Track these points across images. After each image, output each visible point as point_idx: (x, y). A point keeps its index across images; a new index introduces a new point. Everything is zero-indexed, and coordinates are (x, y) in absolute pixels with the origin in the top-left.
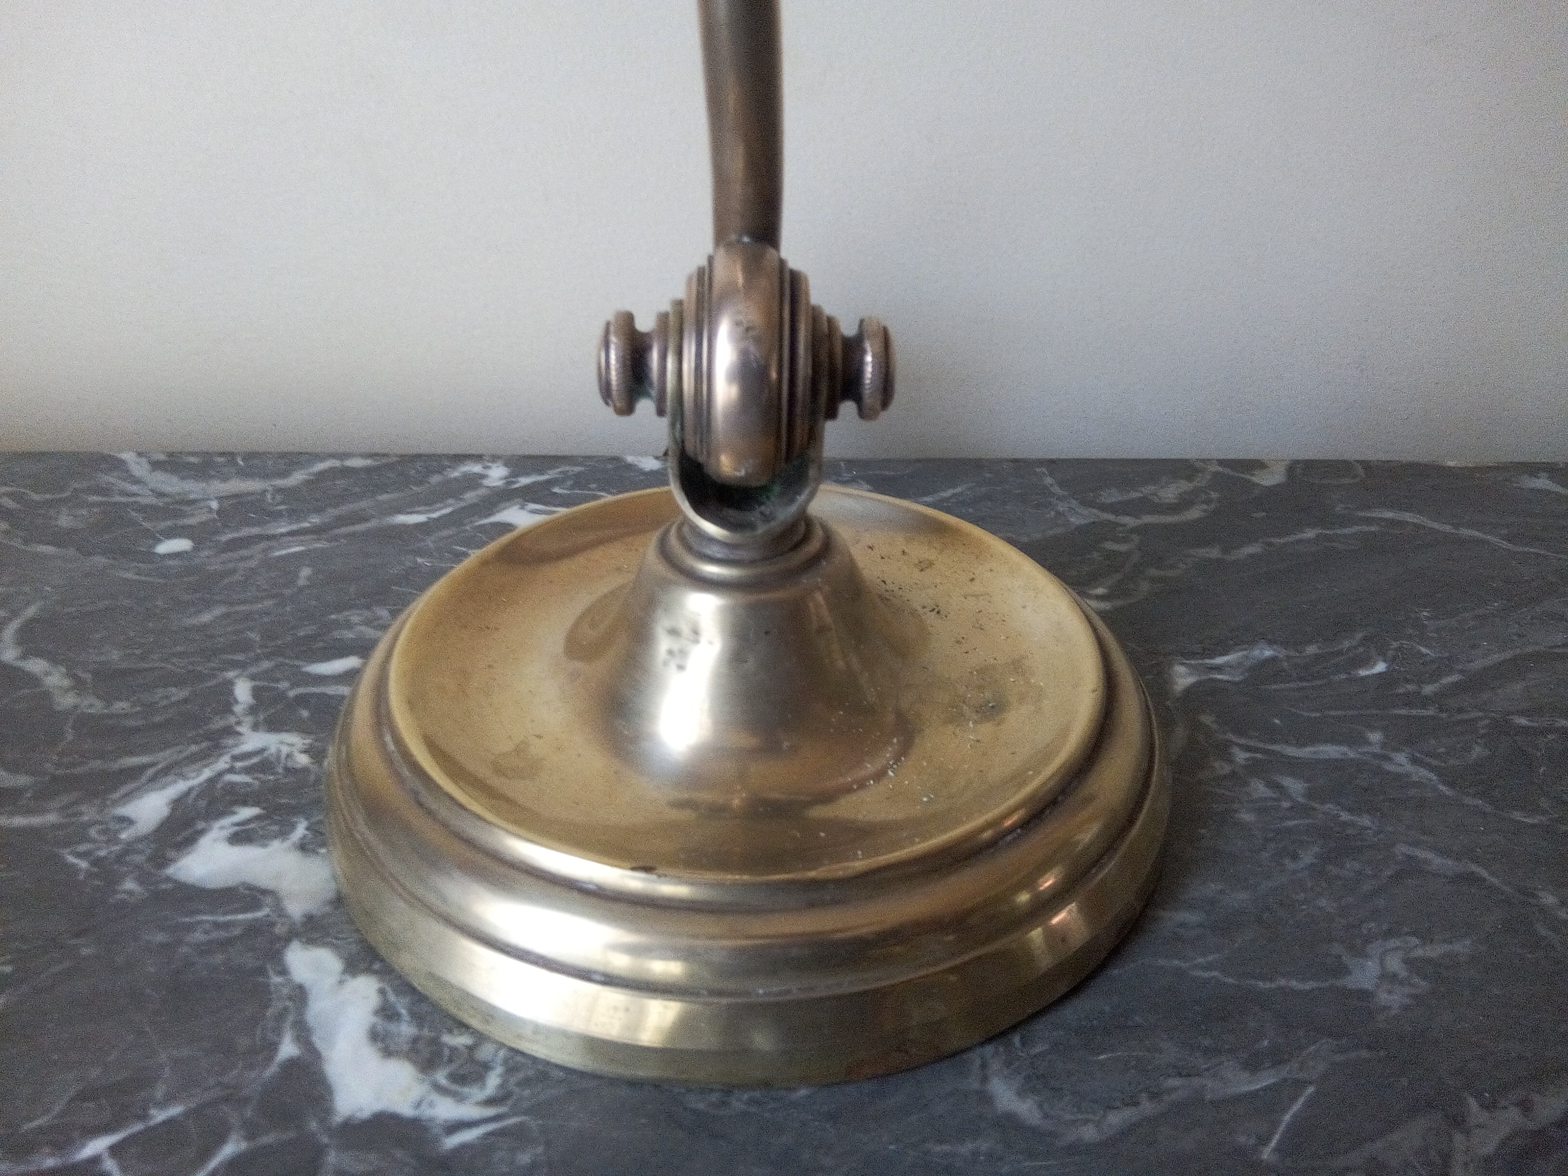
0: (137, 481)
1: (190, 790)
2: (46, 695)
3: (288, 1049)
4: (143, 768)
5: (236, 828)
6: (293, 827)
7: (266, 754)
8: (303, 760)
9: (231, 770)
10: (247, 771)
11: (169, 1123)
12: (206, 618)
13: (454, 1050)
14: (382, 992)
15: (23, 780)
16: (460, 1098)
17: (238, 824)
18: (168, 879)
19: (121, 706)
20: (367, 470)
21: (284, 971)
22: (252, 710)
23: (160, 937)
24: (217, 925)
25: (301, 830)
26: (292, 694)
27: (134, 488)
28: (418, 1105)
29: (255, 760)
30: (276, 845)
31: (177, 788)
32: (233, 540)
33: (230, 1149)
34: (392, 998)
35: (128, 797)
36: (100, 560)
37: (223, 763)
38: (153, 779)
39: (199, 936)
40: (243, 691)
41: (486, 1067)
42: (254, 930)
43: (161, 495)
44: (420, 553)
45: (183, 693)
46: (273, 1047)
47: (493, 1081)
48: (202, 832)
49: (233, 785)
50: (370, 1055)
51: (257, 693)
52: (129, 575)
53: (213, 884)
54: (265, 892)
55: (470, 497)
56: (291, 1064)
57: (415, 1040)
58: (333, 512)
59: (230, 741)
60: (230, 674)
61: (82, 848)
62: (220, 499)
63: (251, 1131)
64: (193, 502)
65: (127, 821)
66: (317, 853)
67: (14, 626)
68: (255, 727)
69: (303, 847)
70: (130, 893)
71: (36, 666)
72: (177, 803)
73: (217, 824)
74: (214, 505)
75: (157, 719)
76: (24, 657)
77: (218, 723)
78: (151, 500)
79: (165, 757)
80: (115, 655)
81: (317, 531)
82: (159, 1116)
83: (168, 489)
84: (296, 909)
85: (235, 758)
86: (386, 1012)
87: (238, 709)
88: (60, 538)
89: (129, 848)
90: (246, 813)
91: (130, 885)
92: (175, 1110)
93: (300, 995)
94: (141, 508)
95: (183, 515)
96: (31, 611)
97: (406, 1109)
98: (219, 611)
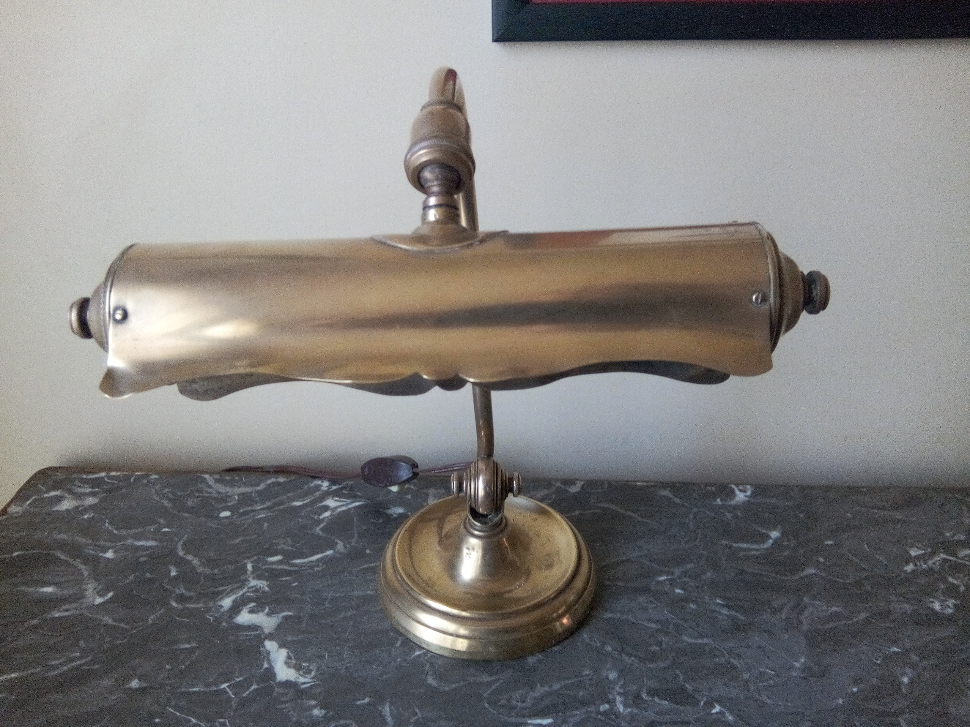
0: (211, 487)
1: (237, 597)
2: (194, 568)
3: (266, 665)
4: (224, 591)
5: (251, 609)
6: (265, 609)
7: (257, 587)
8: (267, 589)
9: (248, 592)
10: (252, 592)
11: (240, 681)
12: (237, 541)
13: (304, 666)
14: (288, 653)
15: (192, 594)
16: (305, 677)
17: (250, 608)
18: (234, 623)
19: (216, 571)
20: (284, 483)
21: (264, 647)
22: (252, 573)
23: (233, 638)
24: (247, 635)
25: (267, 610)
26: (263, 568)
27: (210, 490)
28: (296, 679)
29: (254, 589)
30: (261, 614)
31: (233, 597)
32: (243, 512)
33: (254, 687)
34: (290, 654)
35: (221, 599)
36: (203, 519)
37: (245, 589)
38: (227, 594)
39: (242, 638)
40: (249, 567)
41: (312, 670)
42: (257, 636)
43: (219, 493)
44: (301, 517)
45: (233, 567)
46: (262, 665)
47: (313, 674)
48: (242, 610)
49: (248, 596)
50: (285, 668)
51: (253, 567)
52: (213, 525)
53: (246, 624)
54: (258, 626)
55: (317, 494)
56: (266, 669)
57: (296, 664)
58: (274, 501)
59: (246, 583)
60: (246, 561)
61: (211, 614)
62: (238, 495)
63: (258, 684)
64: (230, 496)
65: (222, 606)
66: (271, 616)
67: (181, 543)
68: (253, 579)
69: (268, 614)
70: (224, 626)
71: (189, 557)
72: (234, 601)
73: (245, 608)
74: (236, 497)
75: (227, 575)
76: (185, 554)
77: (243, 577)
78: (215, 495)
79: (230, 587)
80: (212, 554)
81: (268, 508)
82: (237, 680)
83: (221, 491)
84: (267, 631)
85: (249, 588)
86: (289, 657)
87: (249, 572)
88: (189, 510)
89: (223, 614)
90: (253, 604)
91: (224, 624)
92: (241, 679)
93: (268, 653)
94: (214, 499)
95: (226, 502)
96: (185, 538)
97: (293, 679)
98: (241, 539)
